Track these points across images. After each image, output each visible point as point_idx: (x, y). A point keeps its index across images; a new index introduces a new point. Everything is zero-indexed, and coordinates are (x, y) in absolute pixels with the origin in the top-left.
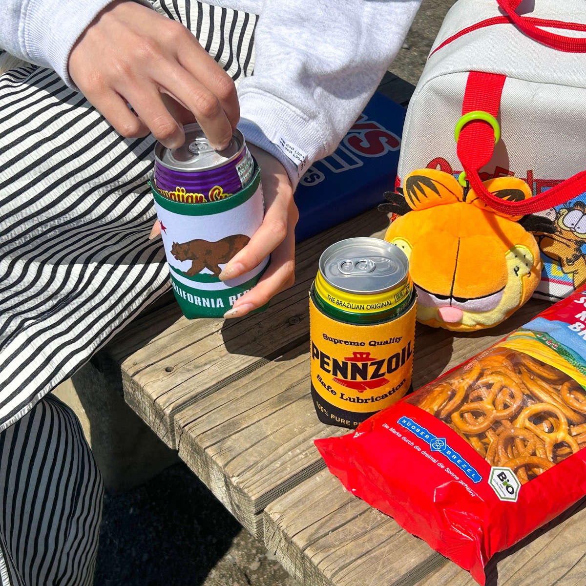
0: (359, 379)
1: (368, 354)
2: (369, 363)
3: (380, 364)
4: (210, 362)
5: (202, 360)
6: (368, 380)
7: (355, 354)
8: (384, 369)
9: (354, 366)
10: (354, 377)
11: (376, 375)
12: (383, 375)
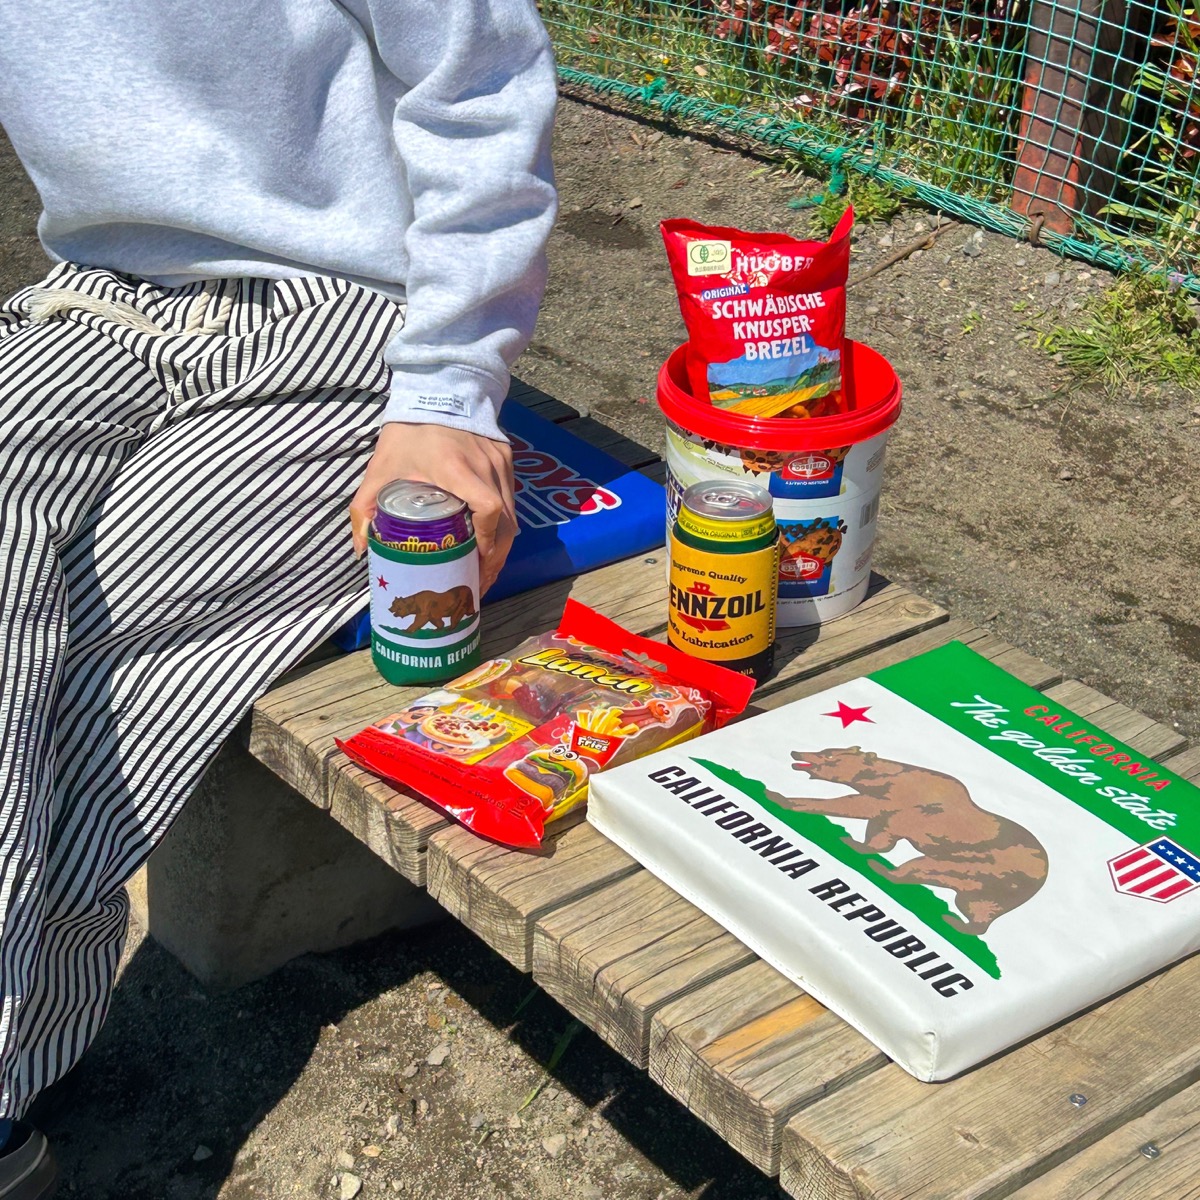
0: (699, 616)
1: (708, 587)
2: (709, 598)
3: (720, 602)
4: (372, 713)
5: (364, 711)
6: (708, 619)
7: (696, 584)
8: (724, 610)
9: (695, 598)
10: (694, 613)
11: (715, 614)
12: (723, 616)
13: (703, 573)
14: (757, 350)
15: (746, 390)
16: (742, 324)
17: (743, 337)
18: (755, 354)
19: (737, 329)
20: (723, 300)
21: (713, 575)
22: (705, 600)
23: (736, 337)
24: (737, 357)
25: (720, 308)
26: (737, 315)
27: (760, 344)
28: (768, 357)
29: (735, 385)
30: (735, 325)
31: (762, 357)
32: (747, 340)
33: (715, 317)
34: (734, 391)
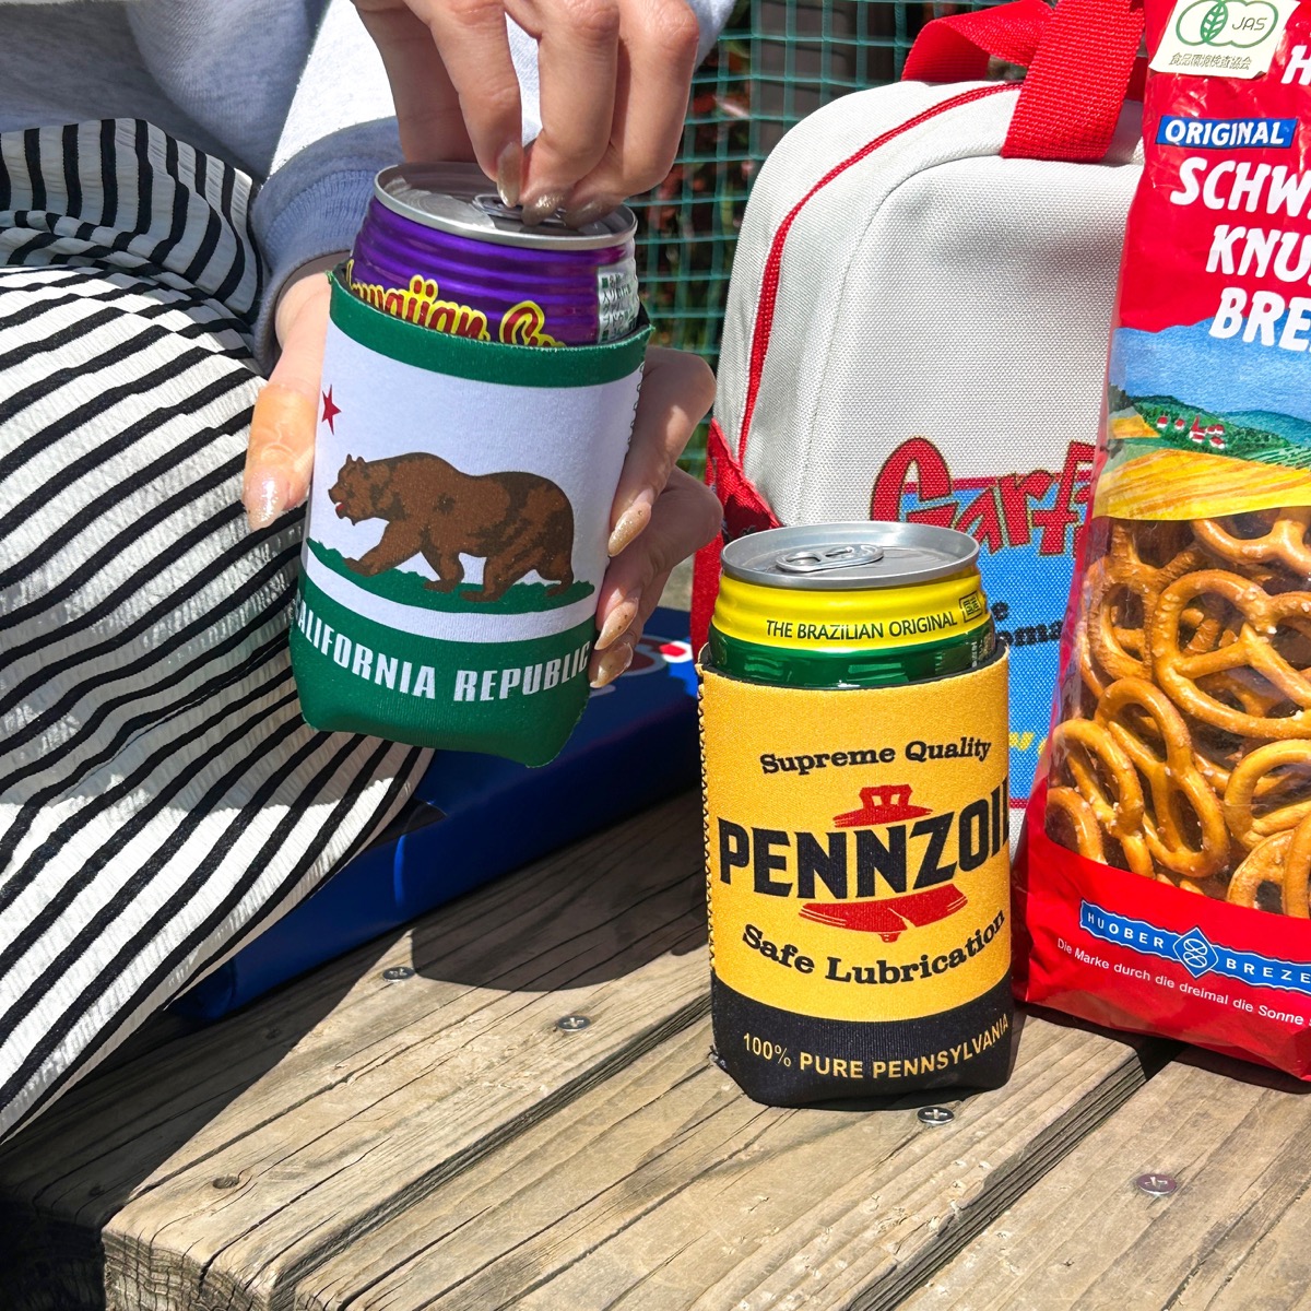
0: (883, 890)
1: (905, 791)
2: (910, 824)
3: (938, 827)
4: (355, 1147)
5: (327, 1147)
6: (910, 891)
7: (866, 794)
8: (950, 855)
9: (866, 840)
10: (866, 887)
11: (930, 872)
12: (948, 872)
13: (887, 755)
14: (1246, 312)
15: (1175, 419)
16: (1239, 232)
17: (1228, 269)
18: (1237, 319)
19: (1222, 241)
20: (1214, 155)
21: (919, 753)
22: (897, 836)
23: (1211, 267)
24: (1189, 321)
25: (1201, 176)
26: (1233, 205)
27: (1261, 297)
28: (1268, 339)
29: (1155, 399)
30: (1221, 230)
31: (1249, 337)
32: (1234, 281)
33: (1177, 198)
34: (1148, 416)
